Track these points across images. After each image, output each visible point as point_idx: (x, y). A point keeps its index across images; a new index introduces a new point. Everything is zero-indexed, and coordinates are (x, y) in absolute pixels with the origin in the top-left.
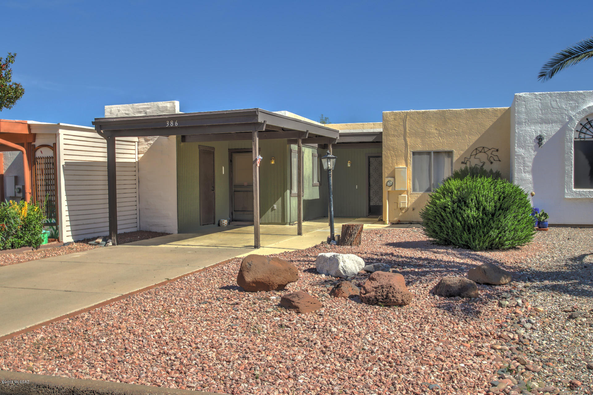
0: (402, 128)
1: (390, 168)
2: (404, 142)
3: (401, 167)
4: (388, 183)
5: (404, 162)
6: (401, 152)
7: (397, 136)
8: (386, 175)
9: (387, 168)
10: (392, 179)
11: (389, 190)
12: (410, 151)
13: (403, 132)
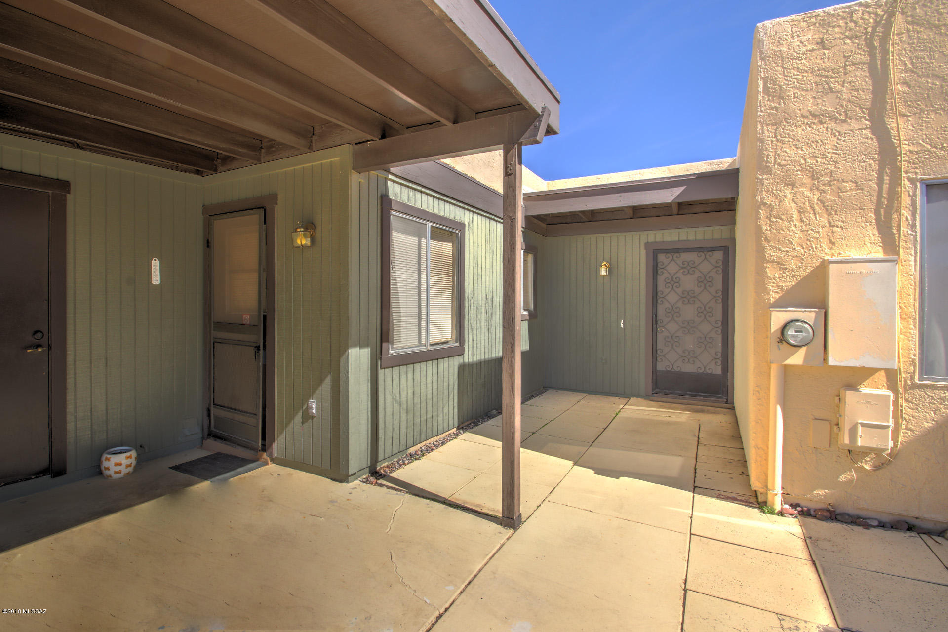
0: (861, 78)
1: (792, 264)
2: (873, 143)
3: (854, 254)
4: (791, 332)
5: (872, 232)
6: (859, 187)
7: (832, 118)
8: (774, 297)
9: (780, 265)
10: (809, 316)
11: (789, 362)
12: (912, 181)
13: (866, 98)
